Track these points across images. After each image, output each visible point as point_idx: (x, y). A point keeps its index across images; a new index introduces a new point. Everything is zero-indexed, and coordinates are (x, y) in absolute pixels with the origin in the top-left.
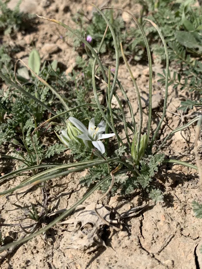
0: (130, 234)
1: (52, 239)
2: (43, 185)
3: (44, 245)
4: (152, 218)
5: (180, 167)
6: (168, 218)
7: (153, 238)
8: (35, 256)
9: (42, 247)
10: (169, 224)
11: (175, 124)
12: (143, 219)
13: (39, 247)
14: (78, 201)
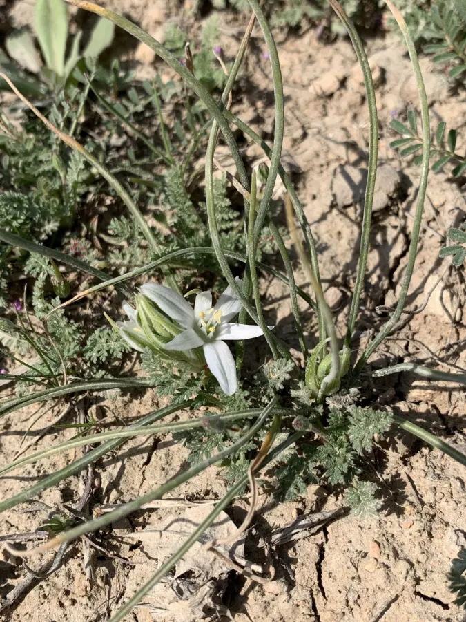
0: (291, 584)
1: (107, 568)
2: (82, 422)
3: (88, 589)
4: (348, 544)
5: (428, 396)
6: (387, 552)
7: (347, 601)
8: (67, 612)
9: (84, 593)
10: (387, 567)
11: (427, 258)
12: (327, 540)
13: (76, 591)
14: (169, 477)
